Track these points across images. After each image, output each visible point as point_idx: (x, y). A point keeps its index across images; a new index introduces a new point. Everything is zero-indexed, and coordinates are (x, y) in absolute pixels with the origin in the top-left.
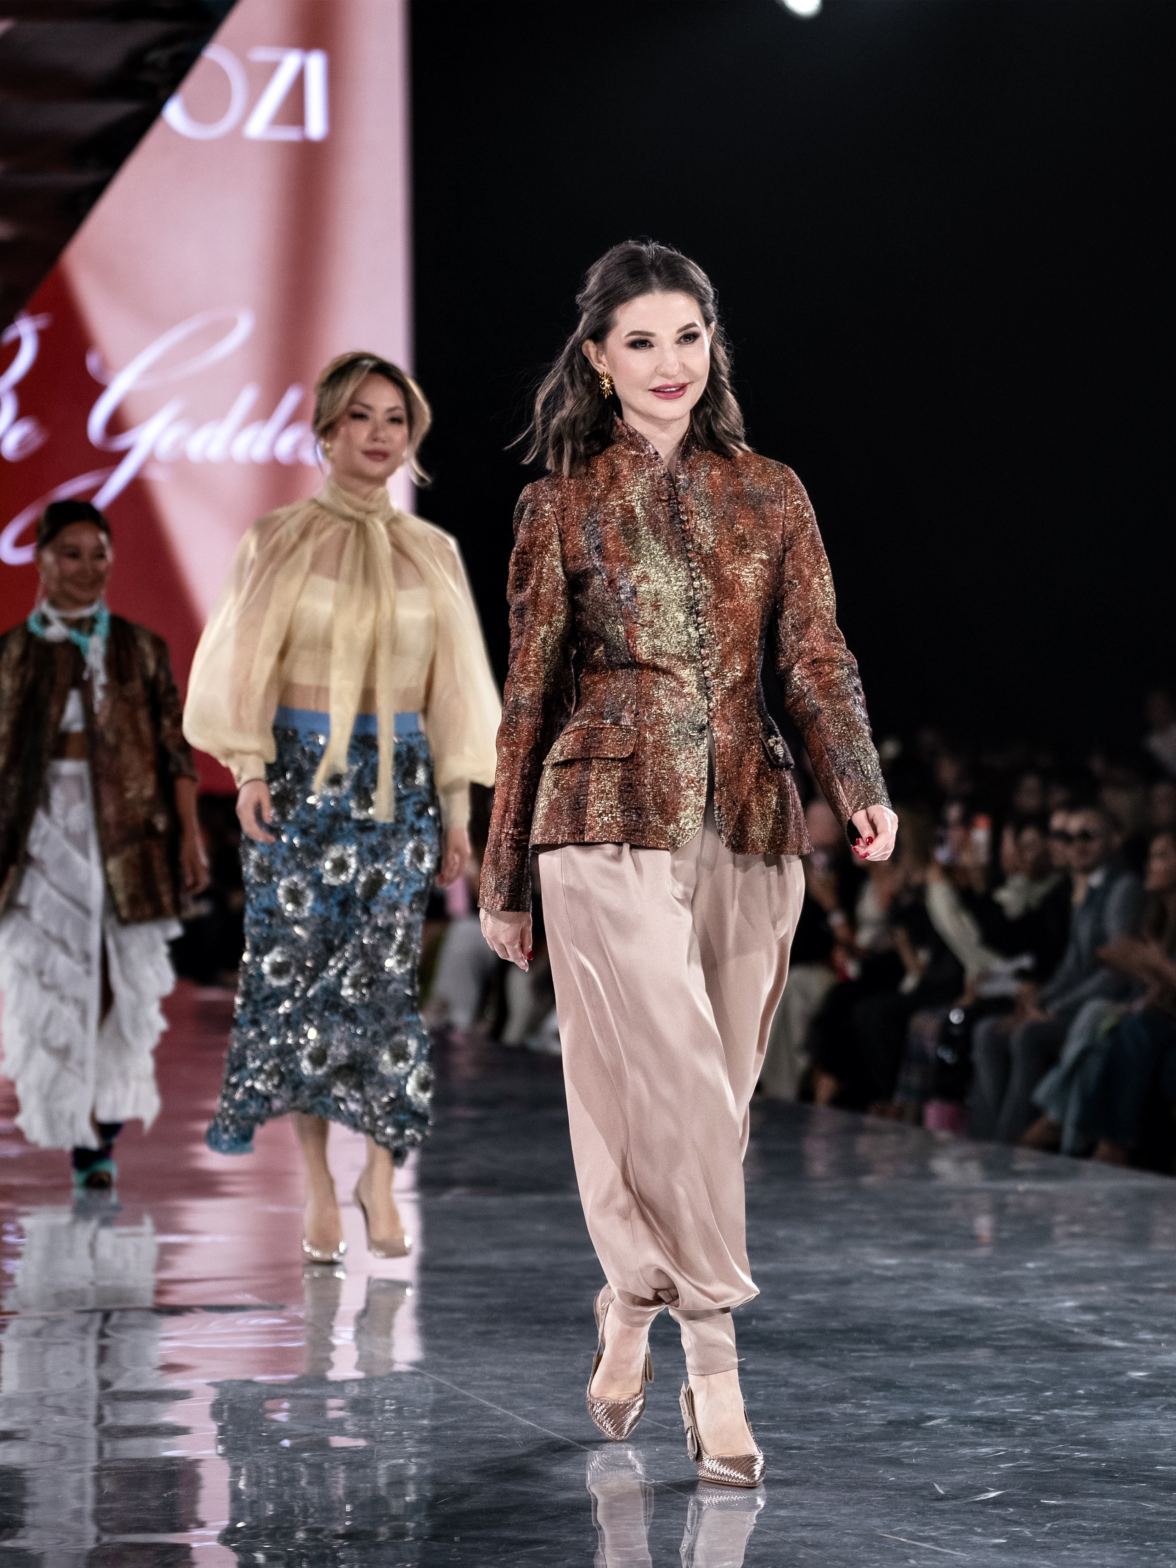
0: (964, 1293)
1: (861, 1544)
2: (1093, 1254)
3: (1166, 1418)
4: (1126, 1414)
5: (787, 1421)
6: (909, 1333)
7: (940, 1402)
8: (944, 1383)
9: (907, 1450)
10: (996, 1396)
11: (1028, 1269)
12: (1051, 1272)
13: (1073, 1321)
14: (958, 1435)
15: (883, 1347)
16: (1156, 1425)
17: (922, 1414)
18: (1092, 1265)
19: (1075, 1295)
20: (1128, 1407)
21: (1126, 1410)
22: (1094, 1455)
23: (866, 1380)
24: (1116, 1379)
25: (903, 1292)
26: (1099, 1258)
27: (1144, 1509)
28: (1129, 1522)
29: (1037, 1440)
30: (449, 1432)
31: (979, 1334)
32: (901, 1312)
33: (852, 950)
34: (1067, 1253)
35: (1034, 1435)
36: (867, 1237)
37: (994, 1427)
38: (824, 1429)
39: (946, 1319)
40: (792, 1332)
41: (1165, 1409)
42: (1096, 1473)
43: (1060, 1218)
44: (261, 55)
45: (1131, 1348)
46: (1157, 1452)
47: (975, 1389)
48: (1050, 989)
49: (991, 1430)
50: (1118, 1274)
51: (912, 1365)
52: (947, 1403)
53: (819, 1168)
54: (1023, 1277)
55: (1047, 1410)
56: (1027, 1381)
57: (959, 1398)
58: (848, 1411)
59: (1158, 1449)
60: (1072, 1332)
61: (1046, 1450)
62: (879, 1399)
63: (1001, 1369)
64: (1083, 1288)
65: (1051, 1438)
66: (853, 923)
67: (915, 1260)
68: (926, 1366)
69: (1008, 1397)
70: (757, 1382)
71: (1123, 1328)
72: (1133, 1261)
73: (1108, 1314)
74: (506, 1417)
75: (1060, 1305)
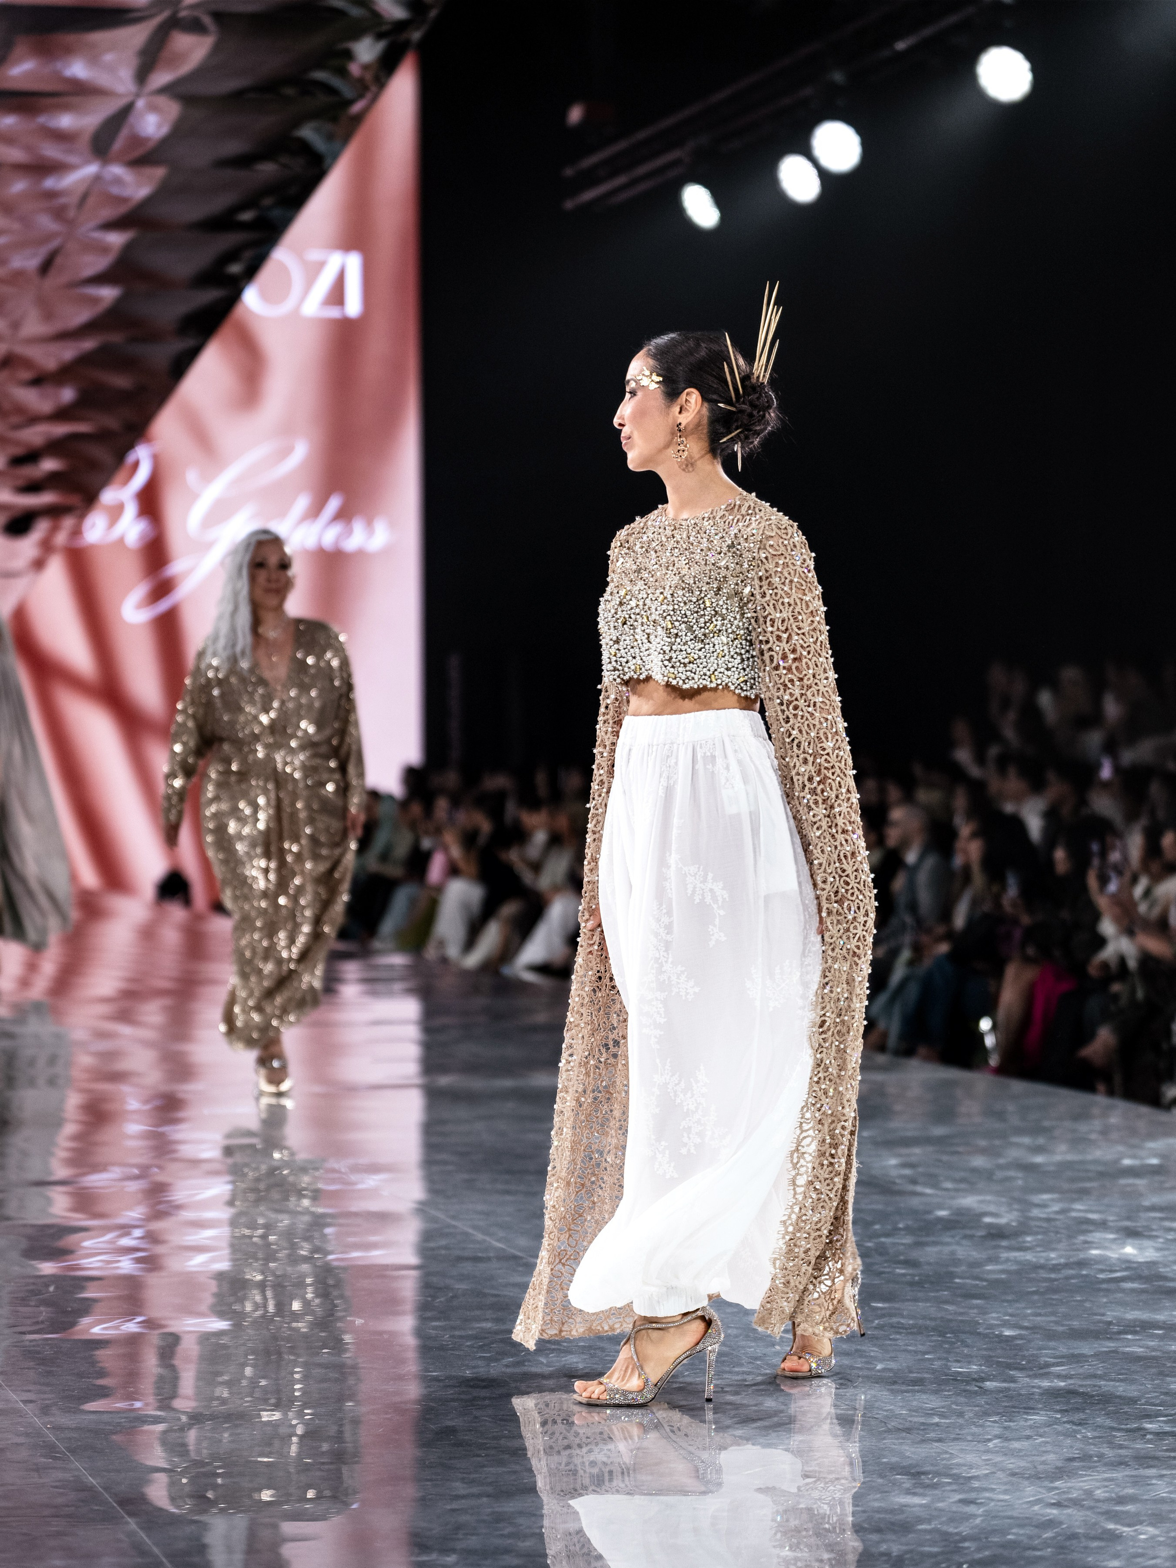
1: (741, 1335)
2: (910, 1126)
3: (962, 1245)
4: (933, 1241)
13: (896, 1174)
16: (955, 1250)
19: (897, 1156)
20: (934, 1236)
21: (933, 1239)
24: (925, 1217)
26: (914, 1129)
27: (947, 1310)
28: (935, 1319)
30: (443, 1252)
41: (961, 1238)
42: (912, 1284)
44: (314, 255)
45: (937, 1194)
46: (955, 1269)
50: (928, 1141)
59: (956, 1267)
60: (894, 1183)
61: (876, 1267)
64: (904, 1151)
65: (878, 1259)
71: (933, 1180)
72: (939, 1131)
73: (920, 1170)
74: (485, 1241)
75: (885, 1163)
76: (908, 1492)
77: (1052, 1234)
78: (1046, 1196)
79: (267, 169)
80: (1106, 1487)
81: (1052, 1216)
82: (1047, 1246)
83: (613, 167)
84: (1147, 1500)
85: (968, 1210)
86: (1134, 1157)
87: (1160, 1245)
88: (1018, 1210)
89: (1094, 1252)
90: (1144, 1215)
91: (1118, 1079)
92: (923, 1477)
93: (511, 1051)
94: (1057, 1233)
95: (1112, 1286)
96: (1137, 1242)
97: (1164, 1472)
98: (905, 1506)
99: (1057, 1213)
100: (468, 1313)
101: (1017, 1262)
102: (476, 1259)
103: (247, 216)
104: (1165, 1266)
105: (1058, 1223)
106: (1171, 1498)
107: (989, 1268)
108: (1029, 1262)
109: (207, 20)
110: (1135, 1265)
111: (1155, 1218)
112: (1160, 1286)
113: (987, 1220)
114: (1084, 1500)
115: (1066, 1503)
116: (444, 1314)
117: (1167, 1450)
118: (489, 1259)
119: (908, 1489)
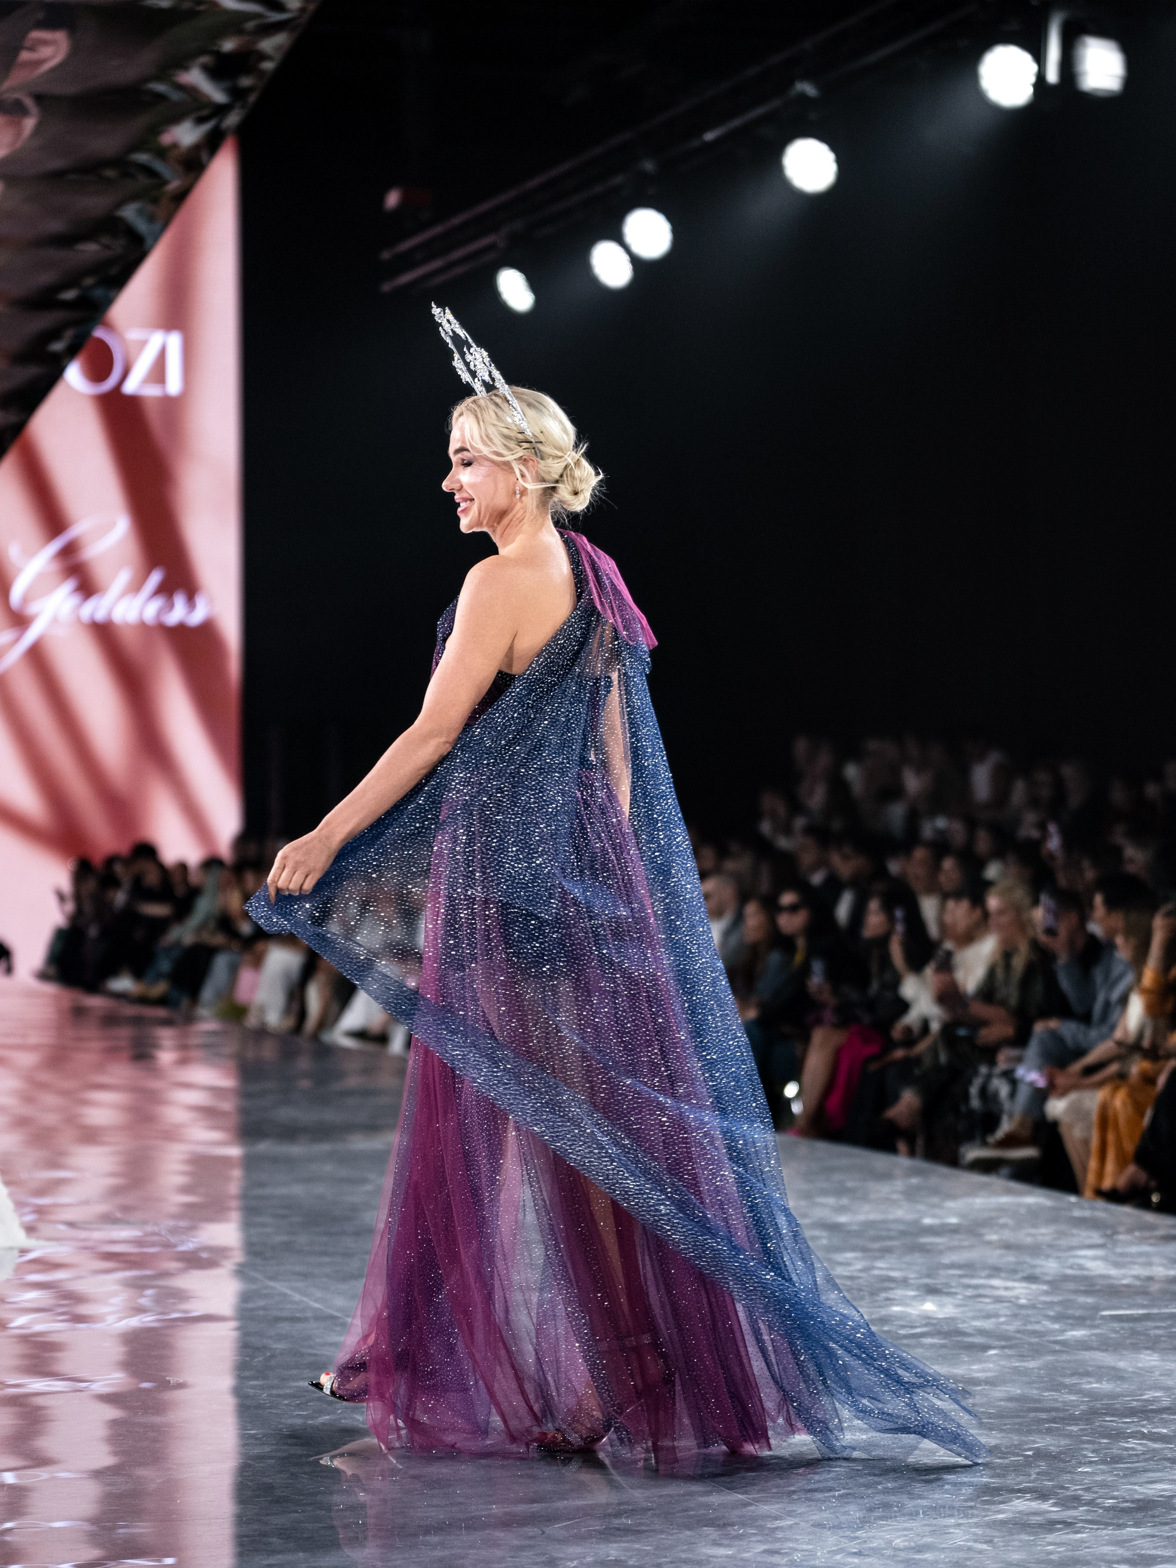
30: (261, 1313)
74: (301, 1301)
76: (716, 1543)
77: (855, 1292)
78: (849, 1255)
79: (90, 249)
80: (906, 1536)
81: (855, 1274)
83: (430, 251)
84: (944, 1548)
86: (934, 1216)
87: (958, 1302)
89: (896, 1309)
90: (942, 1272)
91: (920, 1142)
92: (729, 1528)
93: (329, 1115)
94: (860, 1290)
95: (912, 1342)
96: (937, 1298)
97: (961, 1521)
98: (712, 1557)
99: (861, 1271)
100: (286, 1372)
102: (293, 1320)
103: (70, 295)
104: (964, 1322)
105: (861, 1281)
106: (967, 1546)
109: (29, 102)
110: (935, 1321)
111: (954, 1276)
112: (958, 1342)
114: (884, 1549)
115: (866, 1553)
116: (261, 1374)
117: (966, 1501)
118: (306, 1319)
119: (715, 1540)
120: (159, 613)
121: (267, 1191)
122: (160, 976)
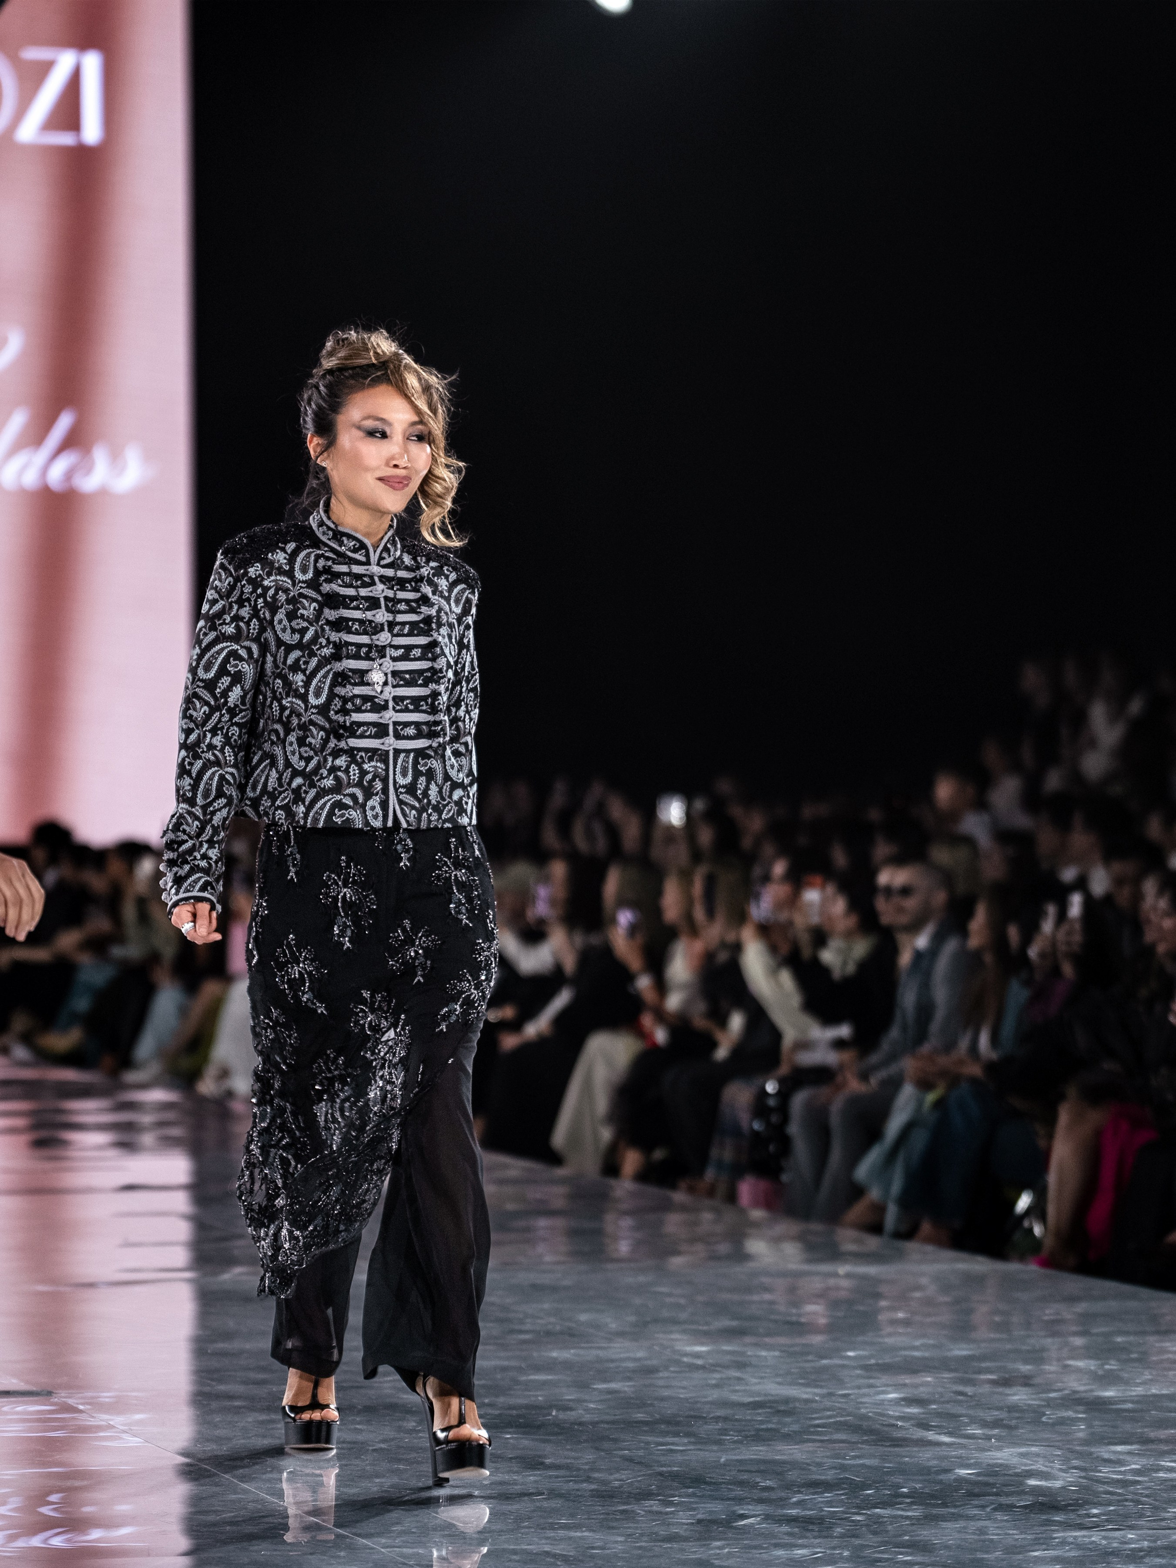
0: (779, 1384)
2: (917, 1343)
3: (995, 1520)
4: (953, 1514)
5: (589, 1519)
6: (720, 1425)
7: (753, 1500)
8: (758, 1480)
9: (718, 1551)
10: (814, 1494)
11: (849, 1357)
12: (873, 1361)
13: (897, 1414)
14: (772, 1535)
15: (692, 1440)
16: (986, 1527)
17: (734, 1512)
18: (917, 1354)
19: (898, 1387)
20: (955, 1507)
21: (953, 1510)
22: (919, 1559)
23: (674, 1476)
24: (941, 1477)
25: (714, 1382)
26: (925, 1347)
29: (857, 1542)
31: (795, 1427)
32: (712, 1403)
33: (660, 1015)
34: (890, 1341)
35: (854, 1536)
36: (675, 1322)
37: (811, 1527)
38: (629, 1528)
39: (760, 1411)
40: (594, 1424)
41: (995, 1509)
43: (883, 1303)
45: (959, 1444)
46: (986, 1556)
47: (789, 1486)
48: (874, 1058)
49: (808, 1530)
50: (945, 1364)
51: (723, 1460)
52: (761, 1501)
53: (624, 1247)
54: (843, 1366)
55: (868, 1509)
56: (847, 1478)
57: (773, 1495)
58: (655, 1508)
59: (987, 1552)
60: (895, 1426)
61: (867, 1552)
62: (689, 1496)
63: (819, 1465)
64: (907, 1380)
65: (872, 1539)
66: (661, 986)
67: (726, 1348)
68: (737, 1461)
69: (826, 1495)
70: (557, 1477)
71: (951, 1422)
72: (961, 1351)
73: (933, 1407)
75: (882, 1397)
77: (1130, 1505)
78: (1120, 1448)
81: (1130, 1477)
82: (1122, 1521)
85: (1007, 1467)
88: (1075, 1468)
94: (1138, 1502)
99: (1139, 1473)
101: (1079, 1546)
105: (1138, 1488)
107: (1036, 1554)
108: (1096, 1546)
113: (1032, 1482)
120: (69, 475)
121: (235, 1345)
122: (76, 1018)
